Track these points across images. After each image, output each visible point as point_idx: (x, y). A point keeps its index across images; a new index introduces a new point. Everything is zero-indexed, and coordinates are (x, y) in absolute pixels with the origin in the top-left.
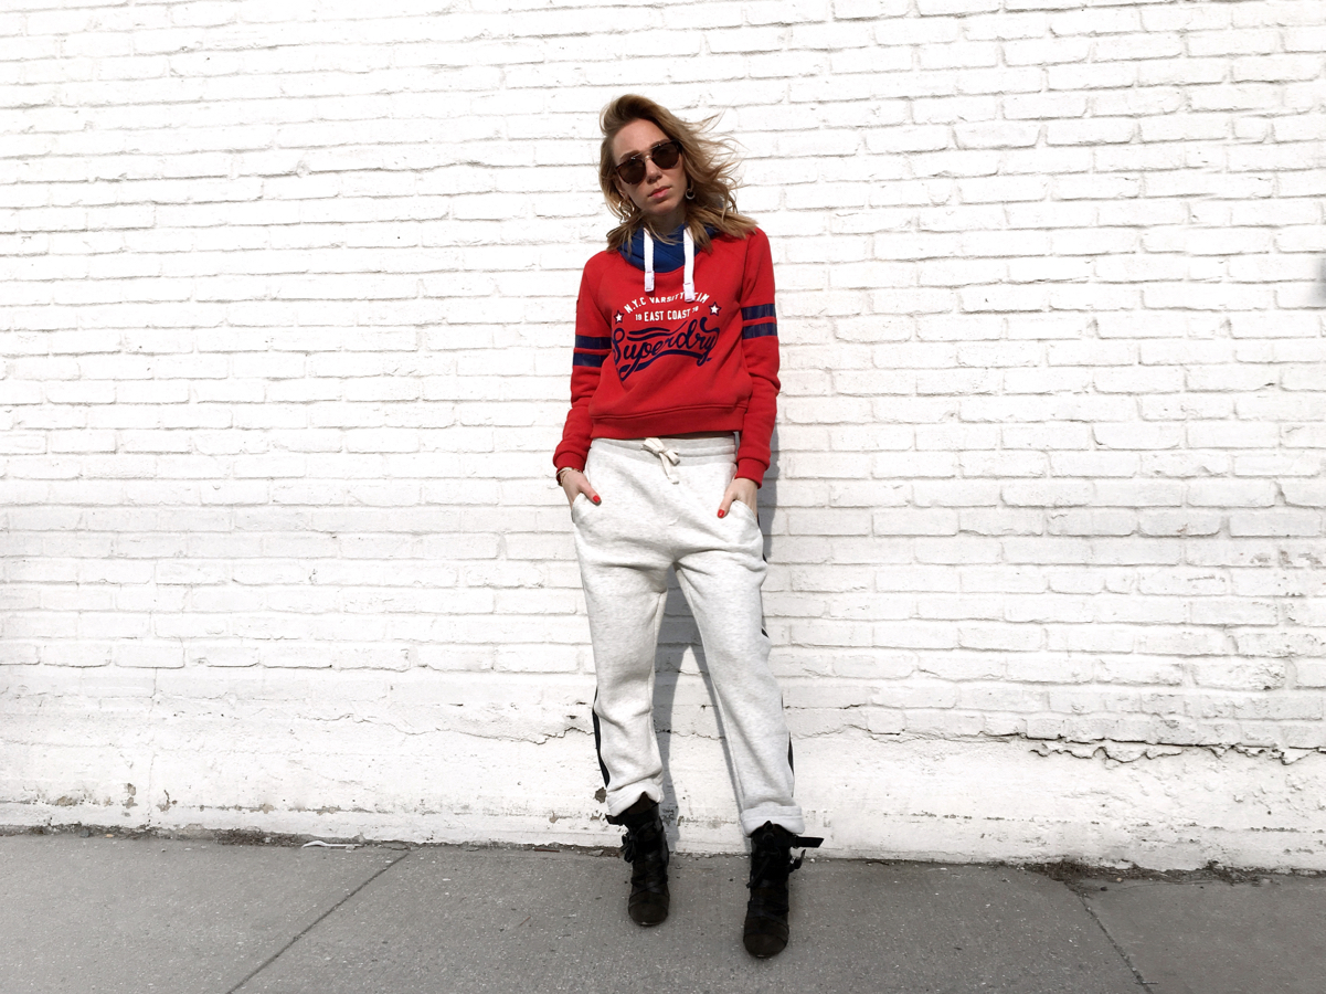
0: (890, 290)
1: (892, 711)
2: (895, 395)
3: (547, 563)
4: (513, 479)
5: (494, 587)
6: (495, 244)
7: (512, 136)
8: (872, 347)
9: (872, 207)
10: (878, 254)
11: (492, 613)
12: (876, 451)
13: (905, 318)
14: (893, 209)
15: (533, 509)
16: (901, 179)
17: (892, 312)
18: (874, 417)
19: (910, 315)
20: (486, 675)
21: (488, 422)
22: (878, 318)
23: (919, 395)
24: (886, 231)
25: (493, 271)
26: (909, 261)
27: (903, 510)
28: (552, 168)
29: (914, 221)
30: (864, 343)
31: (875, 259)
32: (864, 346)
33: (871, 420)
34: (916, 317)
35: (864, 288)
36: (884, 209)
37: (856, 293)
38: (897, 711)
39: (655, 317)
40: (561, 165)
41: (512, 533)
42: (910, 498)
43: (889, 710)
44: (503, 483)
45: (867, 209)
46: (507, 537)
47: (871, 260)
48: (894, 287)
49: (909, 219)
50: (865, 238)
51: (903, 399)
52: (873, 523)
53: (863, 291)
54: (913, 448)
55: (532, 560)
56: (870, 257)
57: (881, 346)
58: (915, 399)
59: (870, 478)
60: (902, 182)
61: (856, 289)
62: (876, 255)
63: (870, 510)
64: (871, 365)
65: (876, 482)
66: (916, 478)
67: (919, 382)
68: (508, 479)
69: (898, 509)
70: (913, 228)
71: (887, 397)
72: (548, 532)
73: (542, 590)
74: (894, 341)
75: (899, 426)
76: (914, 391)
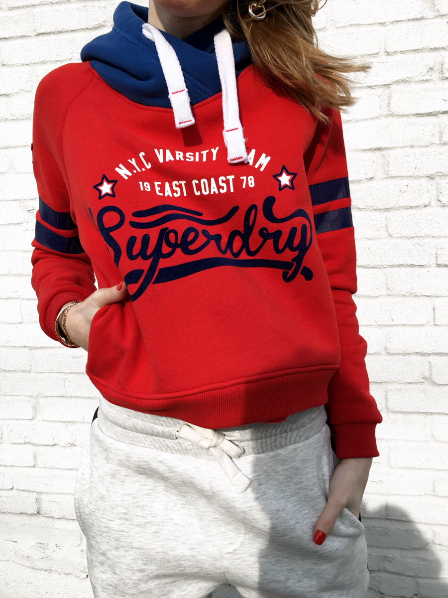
0: (409, 150)
1: (405, 578)
2: (412, 266)
3: (78, 424)
4: (42, 348)
5: (34, 445)
6: (6, 120)
7: (10, 5)
8: (386, 214)
9: (388, 54)
10: (395, 109)
11: (34, 466)
12: (391, 326)
13: (425, 182)
14: (412, 55)
15: (61, 375)
16: (422, 18)
17: (409, 174)
18: (388, 289)
19: (431, 177)
20: (34, 518)
21: (15, 296)
22: (395, 181)
23: (439, 265)
24: (404, 81)
25: (7, 148)
26: (430, 114)
27: (419, 386)
28: (52, 37)
29: (437, 67)
30: (379, 210)
31: (392, 115)
32: (378, 213)
33: (385, 292)
34: (437, 179)
35: (379, 149)
36: (402, 56)
37: (370, 154)
38: (409, 579)
39: (173, 190)
40: (60, 32)
41: (46, 397)
42: (427, 374)
43: (401, 577)
44: (34, 351)
45: (383, 58)
46: (41, 400)
47: (387, 116)
48: (412, 146)
49: (431, 65)
50: (379, 91)
51: (422, 269)
52: (387, 399)
53: (377, 153)
54: (432, 323)
55: (64, 422)
56: (385, 112)
57: (397, 212)
58: (435, 270)
59: (384, 353)
60: (423, 22)
61: (370, 150)
62: (392, 110)
63: (384, 385)
64: (385, 234)
65: (389, 358)
66: (434, 354)
67: (439, 252)
68: (37, 348)
69: (414, 386)
70: (435, 76)
71: (403, 268)
72: (77, 397)
73: (74, 448)
74: (412, 208)
75: (416, 299)
76: (433, 262)
